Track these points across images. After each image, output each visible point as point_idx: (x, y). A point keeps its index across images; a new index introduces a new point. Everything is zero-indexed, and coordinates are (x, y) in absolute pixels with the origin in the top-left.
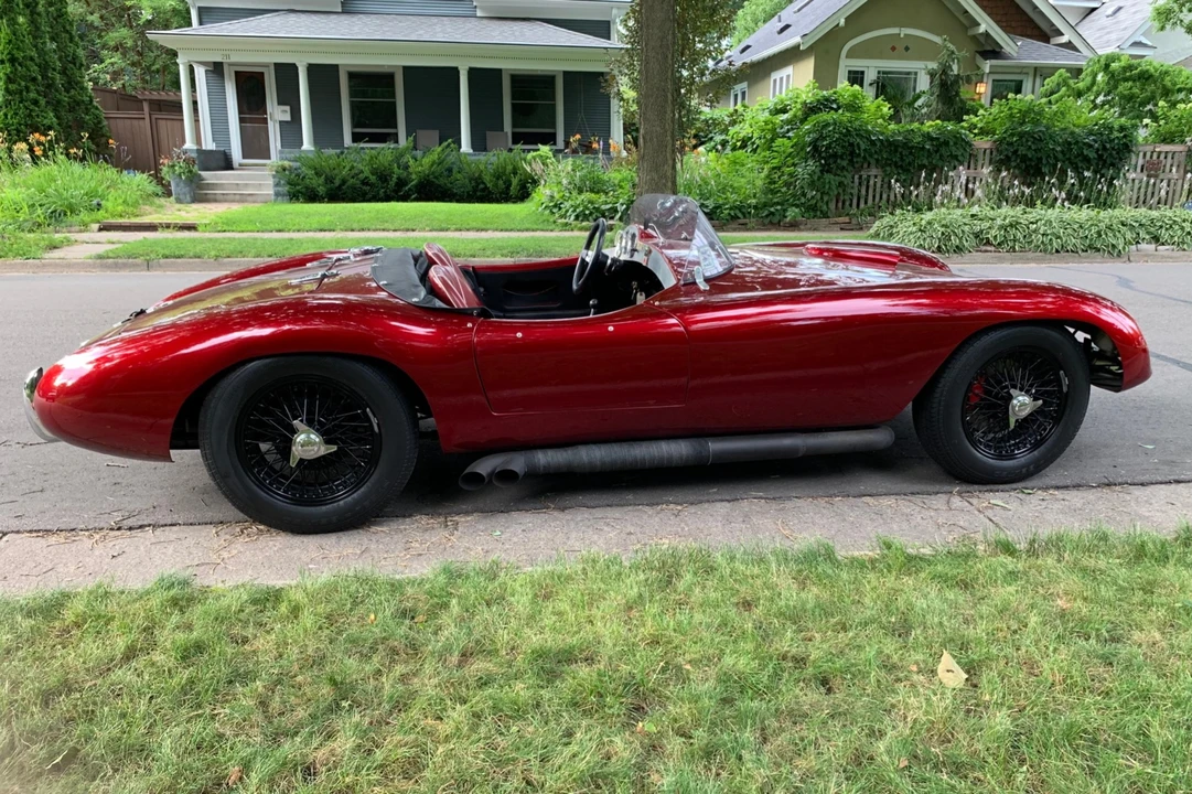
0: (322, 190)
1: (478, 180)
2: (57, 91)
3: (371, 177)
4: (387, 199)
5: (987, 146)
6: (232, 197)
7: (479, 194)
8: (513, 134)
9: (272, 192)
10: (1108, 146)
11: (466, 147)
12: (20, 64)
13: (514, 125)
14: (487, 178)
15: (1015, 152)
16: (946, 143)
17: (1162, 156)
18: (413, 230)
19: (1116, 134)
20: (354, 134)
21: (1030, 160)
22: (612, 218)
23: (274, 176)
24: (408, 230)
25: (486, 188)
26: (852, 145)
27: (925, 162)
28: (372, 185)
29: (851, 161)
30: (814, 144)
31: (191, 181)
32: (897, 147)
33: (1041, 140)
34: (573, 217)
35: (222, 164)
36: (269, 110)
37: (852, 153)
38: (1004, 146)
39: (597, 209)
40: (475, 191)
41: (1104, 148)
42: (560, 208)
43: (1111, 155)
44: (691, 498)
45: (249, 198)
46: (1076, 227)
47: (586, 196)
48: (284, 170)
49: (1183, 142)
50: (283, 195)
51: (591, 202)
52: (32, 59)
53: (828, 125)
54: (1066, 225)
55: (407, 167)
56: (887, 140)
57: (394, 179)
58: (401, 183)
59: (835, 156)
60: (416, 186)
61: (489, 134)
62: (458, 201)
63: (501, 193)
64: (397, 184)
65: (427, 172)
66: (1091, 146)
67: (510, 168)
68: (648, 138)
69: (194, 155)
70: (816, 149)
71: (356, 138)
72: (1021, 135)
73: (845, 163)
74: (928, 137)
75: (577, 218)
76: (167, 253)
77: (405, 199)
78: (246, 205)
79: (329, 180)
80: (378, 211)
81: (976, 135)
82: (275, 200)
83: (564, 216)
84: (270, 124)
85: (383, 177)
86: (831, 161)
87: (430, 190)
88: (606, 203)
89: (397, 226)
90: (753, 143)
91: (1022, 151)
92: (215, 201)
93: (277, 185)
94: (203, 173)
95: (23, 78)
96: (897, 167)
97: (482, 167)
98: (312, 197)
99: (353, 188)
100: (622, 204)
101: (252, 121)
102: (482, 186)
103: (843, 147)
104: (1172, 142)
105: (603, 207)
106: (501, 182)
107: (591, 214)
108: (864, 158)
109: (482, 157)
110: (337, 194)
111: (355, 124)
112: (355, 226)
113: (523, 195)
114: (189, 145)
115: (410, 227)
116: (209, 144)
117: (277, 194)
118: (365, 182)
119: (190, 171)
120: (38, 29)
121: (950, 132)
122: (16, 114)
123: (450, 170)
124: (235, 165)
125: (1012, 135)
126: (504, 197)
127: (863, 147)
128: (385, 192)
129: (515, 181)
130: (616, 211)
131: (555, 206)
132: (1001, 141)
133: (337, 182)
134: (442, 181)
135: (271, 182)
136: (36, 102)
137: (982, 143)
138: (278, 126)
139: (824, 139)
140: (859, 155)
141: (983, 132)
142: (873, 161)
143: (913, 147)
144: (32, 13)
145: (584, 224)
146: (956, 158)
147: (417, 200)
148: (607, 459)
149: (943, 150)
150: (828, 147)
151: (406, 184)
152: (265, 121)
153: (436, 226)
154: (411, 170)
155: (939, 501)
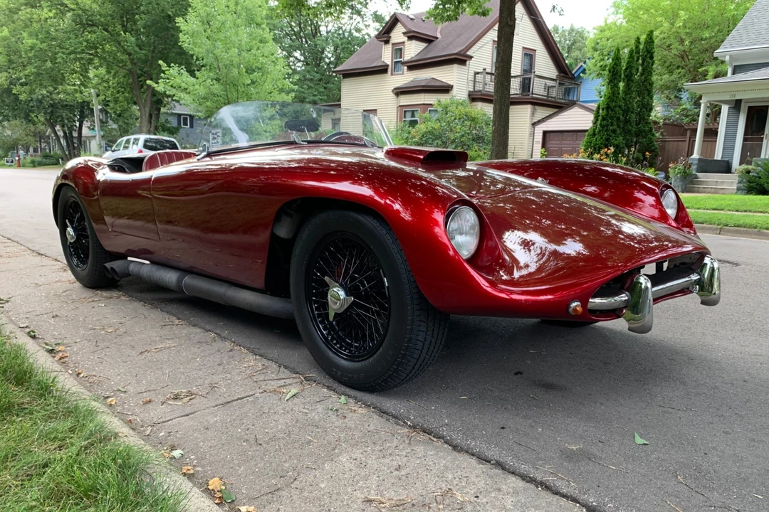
2: (630, 125)
6: (709, 190)
9: (735, 188)
12: (612, 111)
23: (739, 177)
31: (685, 178)
36: (766, 132)
45: (721, 191)
48: (748, 172)
50: (743, 190)
52: (620, 107)
69: (696, 162)
84: (765, 141)
92: (698, 192)
93: (740, 182)
94: (699, 174)
95: (612, 118)
98: (761, 191)
101: (751, 140)
114: (696, 155)
116: (718, 156)
117: (738, 189)
119: (685, 172)
120: (629, 89)
122: (602, 138)
135: (737, 181)
136: (614, 131)
144: (628, 80)
152: (762, 140)
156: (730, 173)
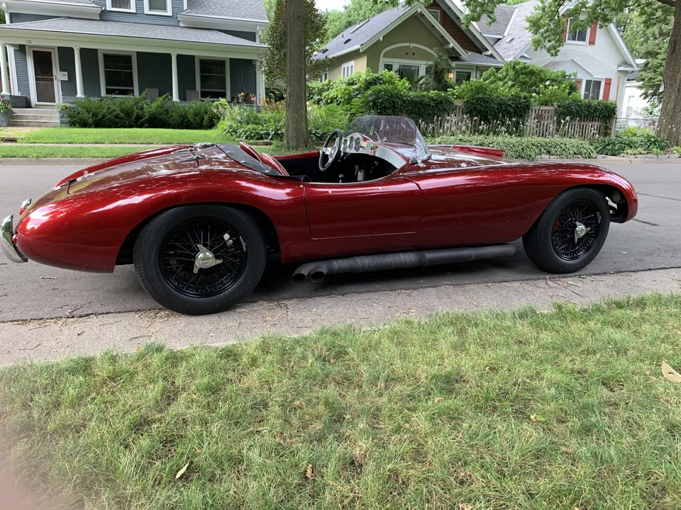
0: (90, 121)
1: (184, 117)
3: (121, 114)
4: (131, 126)
5: (460, 105)
6: (33, 124)
7: (184, 124)
8: (202, 92)
9: (59, 121)
10: (519, 106)
11: (175, 98)
13: (202, 87)
14: (190, 116)
15: (475, 108)
16: (441, 102)
17: (544, 112)
18: (152, 144)
19: (522, 100)
20: (107, 90)
21: (483, 112)
22: (267, 138)
23: (60, 112)
24: (148, 143)
25: (189, 120)
26: (394, 102)
27: (431, 112)
28: (121, 118)
29: (393, 111)
30: (374, 102)
31: (7, 114)
32: (416, 104)
33: (487, 102)
34: (244, 138)
35: (25, 104)
36: (54, 74)
37: (394, 107)
38: (469, 105)
39: (258, 133)
40: (182, 123)
41: (517, 107)
42: (236, 133)
43: (520, 111)
44: (413, 286)
45: (44, 124)
46: (511, 146)
47: (251, 126)
48: (67, 108)
49: (552, 105)
50: (66, 123)
51: (254, 129)
53: (381, 91)
54: (507, 145)
55: (142, 109)
56: (412, 100)
57: (135, 115)
58: (139, 117)
59: (385, 108)
60: (147, 119)
61: (187, 91)
62: (173, 128)
63: (198, 124)
64: (136, 118)
65: (154, 112)
66: (511, 106)
67: (203, 110)
68: (291, 94)
69: (8, 98)
70: (375, 103)
71: (108, 92)
72: (478, 99)
73: (390, 112)
74: (432, 99)
75: (247, 138)
76: (5, 154)
77: (141, 126)
78: (43, 128)
79: (95, 115)
80: (128, 133)
81: (456, 99)
82: (61, 126)
83: (239, 137)
84: (55, 82)
85: (128, 114)
86: (383, 111)
87: (156, 122)
88: (262, 130)
89: (142, 140)
90: (337, 101)
91: (478, 107)
92: (22, 126)
93: (62, 117)
94: (14, 110)
96: (416, 114)
97: (186, 109)
98: (84, 124)
99: (110, 120)
100: (272, 131)
101: (43, 80)
102: (186, 120)
103: (390, 103)
104: (546, 105)
105: (261, 132)
106: (198, 118)
107: (255, 136)
108: (400, 109)
109: (186, 104)
110: (99, 124)
111: (108, 84)
112: (116, 141)
113: (211, 125)
114: (5, 92)
115: (150, 142)
116: (16, 93)
117: (62, 123)
118: (117, 116)
119: (7, 108)
121: (442, 96)
123: (167, 111)
124: (33, 105)
125: (473, 99)
126: (200, 126)
127: (399, 104)
128: (129, 122)
129: (206, 117)
130: (269, 134)
131: (233, 131)
132: (467, 102)
133: (100, 116)
134: (163, 117)
135: (58, 115)
137: (458, 103)
138: (60, 83)
139: (379, 99)
140: (398, 108)
141: (458, 97)
142: (404, 111)
143: (425, 104)
145: (251, 141)
146: (446, 110)
147: (147, 127)
148: (372, 264)
149: (440, 106)
150: (382, 103)
151: (141, 118)
152: (52, 80)
153: (165, 141)
154: (145, 110)
155: (541, 283)
156: (31, 107)
